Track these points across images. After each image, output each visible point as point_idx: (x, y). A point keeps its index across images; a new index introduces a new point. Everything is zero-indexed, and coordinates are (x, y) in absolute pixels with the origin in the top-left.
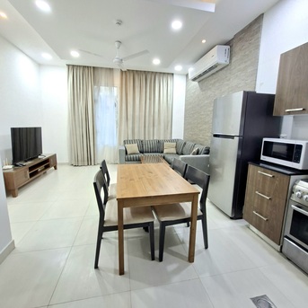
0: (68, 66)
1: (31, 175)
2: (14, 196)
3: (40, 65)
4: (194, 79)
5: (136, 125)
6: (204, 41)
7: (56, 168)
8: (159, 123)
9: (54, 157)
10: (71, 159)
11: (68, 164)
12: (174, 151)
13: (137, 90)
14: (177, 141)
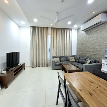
0: (31, 27)
1: (15, 75)
2: (6, 88)
3: (20, 27)
4: (83, 31)
5: (58, 50)
6: (94, 12)
7: (24, 69)
8: (67, 49)
9: (24, 64)
10: (31, 65)
11: (29, 66)
12: (74, 60)
13: (58, 36)
14: (74, 56)
